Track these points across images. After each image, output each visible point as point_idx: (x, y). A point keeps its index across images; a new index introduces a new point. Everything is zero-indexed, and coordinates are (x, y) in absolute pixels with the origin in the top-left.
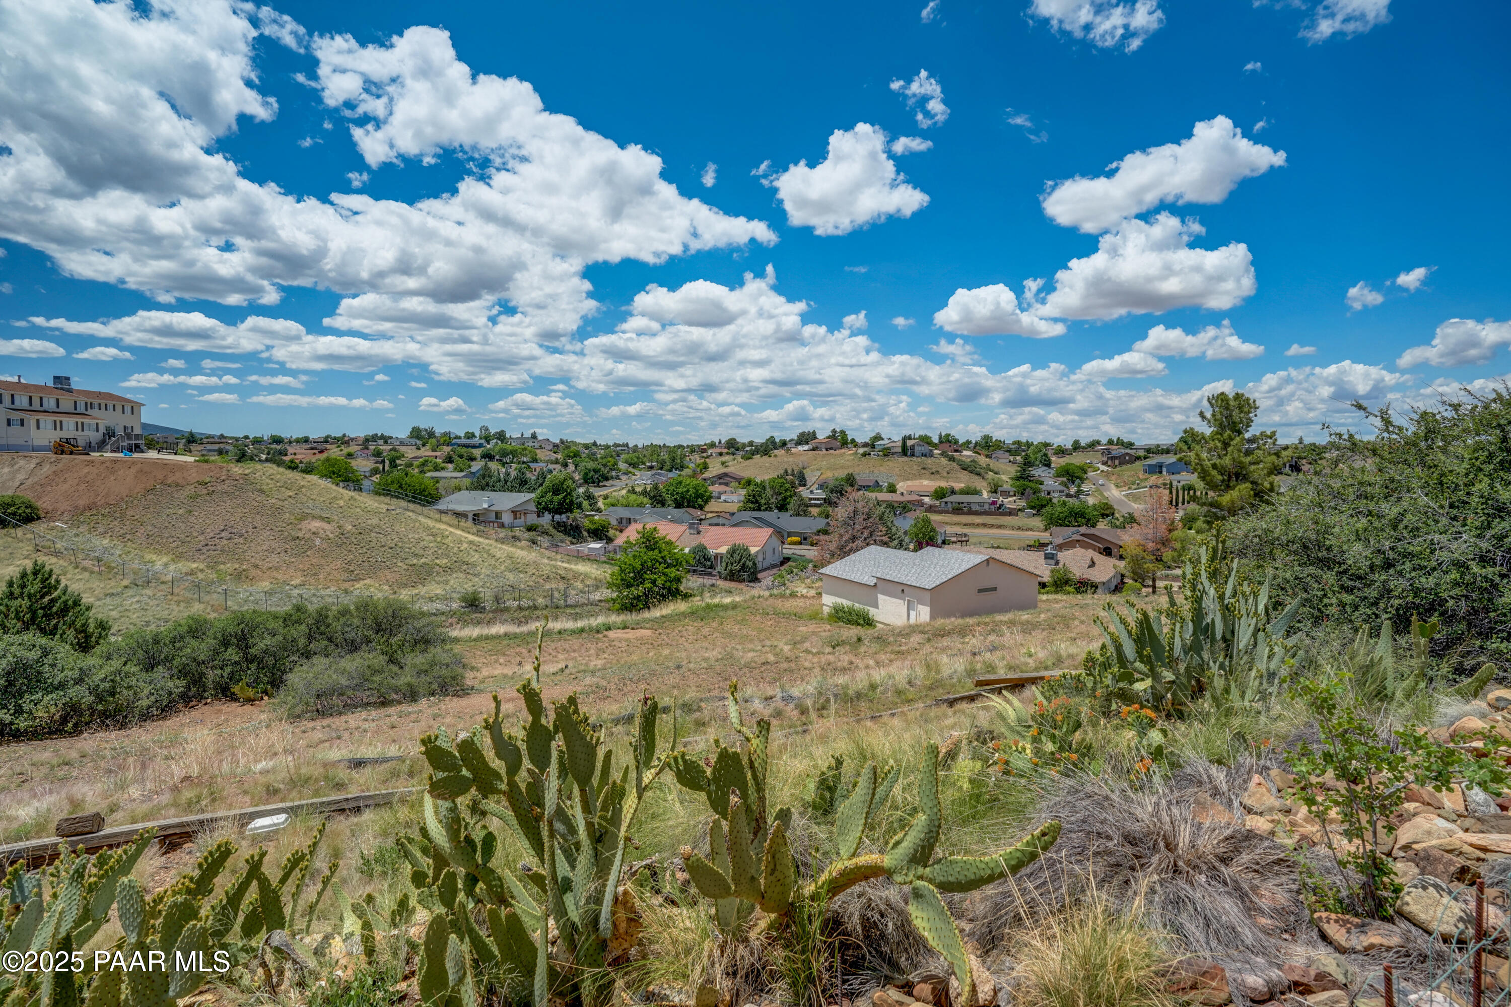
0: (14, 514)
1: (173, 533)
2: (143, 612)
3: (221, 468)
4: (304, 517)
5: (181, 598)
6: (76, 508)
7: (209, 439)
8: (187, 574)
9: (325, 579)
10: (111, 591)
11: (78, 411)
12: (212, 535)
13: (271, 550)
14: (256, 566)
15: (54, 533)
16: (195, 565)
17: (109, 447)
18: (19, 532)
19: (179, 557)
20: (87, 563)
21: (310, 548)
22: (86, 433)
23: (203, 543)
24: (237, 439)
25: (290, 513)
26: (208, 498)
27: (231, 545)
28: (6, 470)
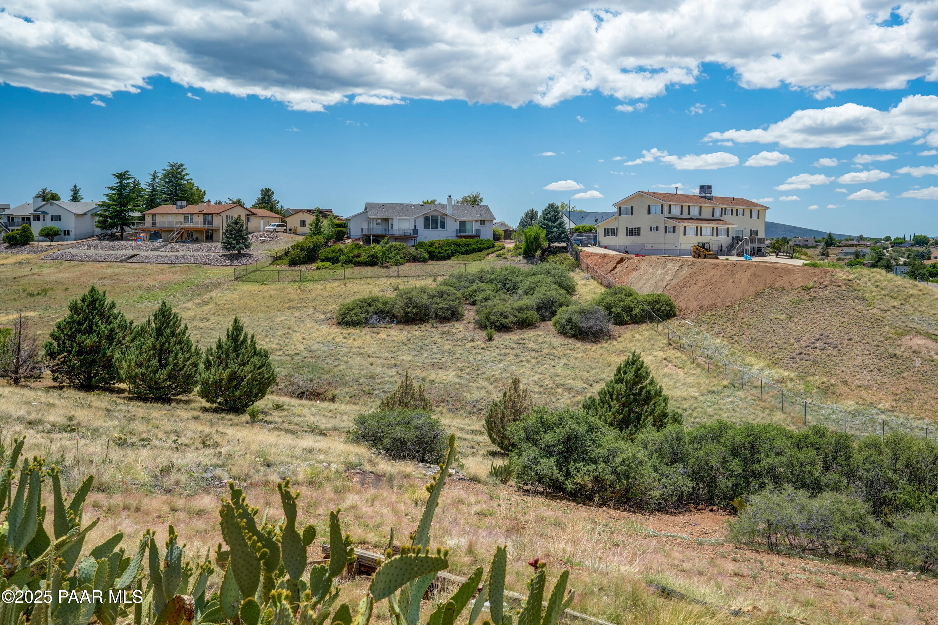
0: (659, 310)
1: (773, 339)
2: (733, 413)
3: (826, 272)
4: (906, 332)
5: (767, 405)
6: (701, 308)
7: (849, 241)
8: (778, 381)
9: (920, 407)
10: (713, 388)
11: (715, 217)
12: (807, 343)
13: (863, 367)
14: (845, 382)
15: (683, 329)
16: (786, 374)
17: (735, 252)
18: (660, 327)
19: (775, 363)
20: (701, 360)
21: (908, 368)
22: (719, 237)
23: (798, 351)
24: (876, 241)
25: (891, 326)
26: (809, 304)
27: (824, 356)
28: (659, 272)
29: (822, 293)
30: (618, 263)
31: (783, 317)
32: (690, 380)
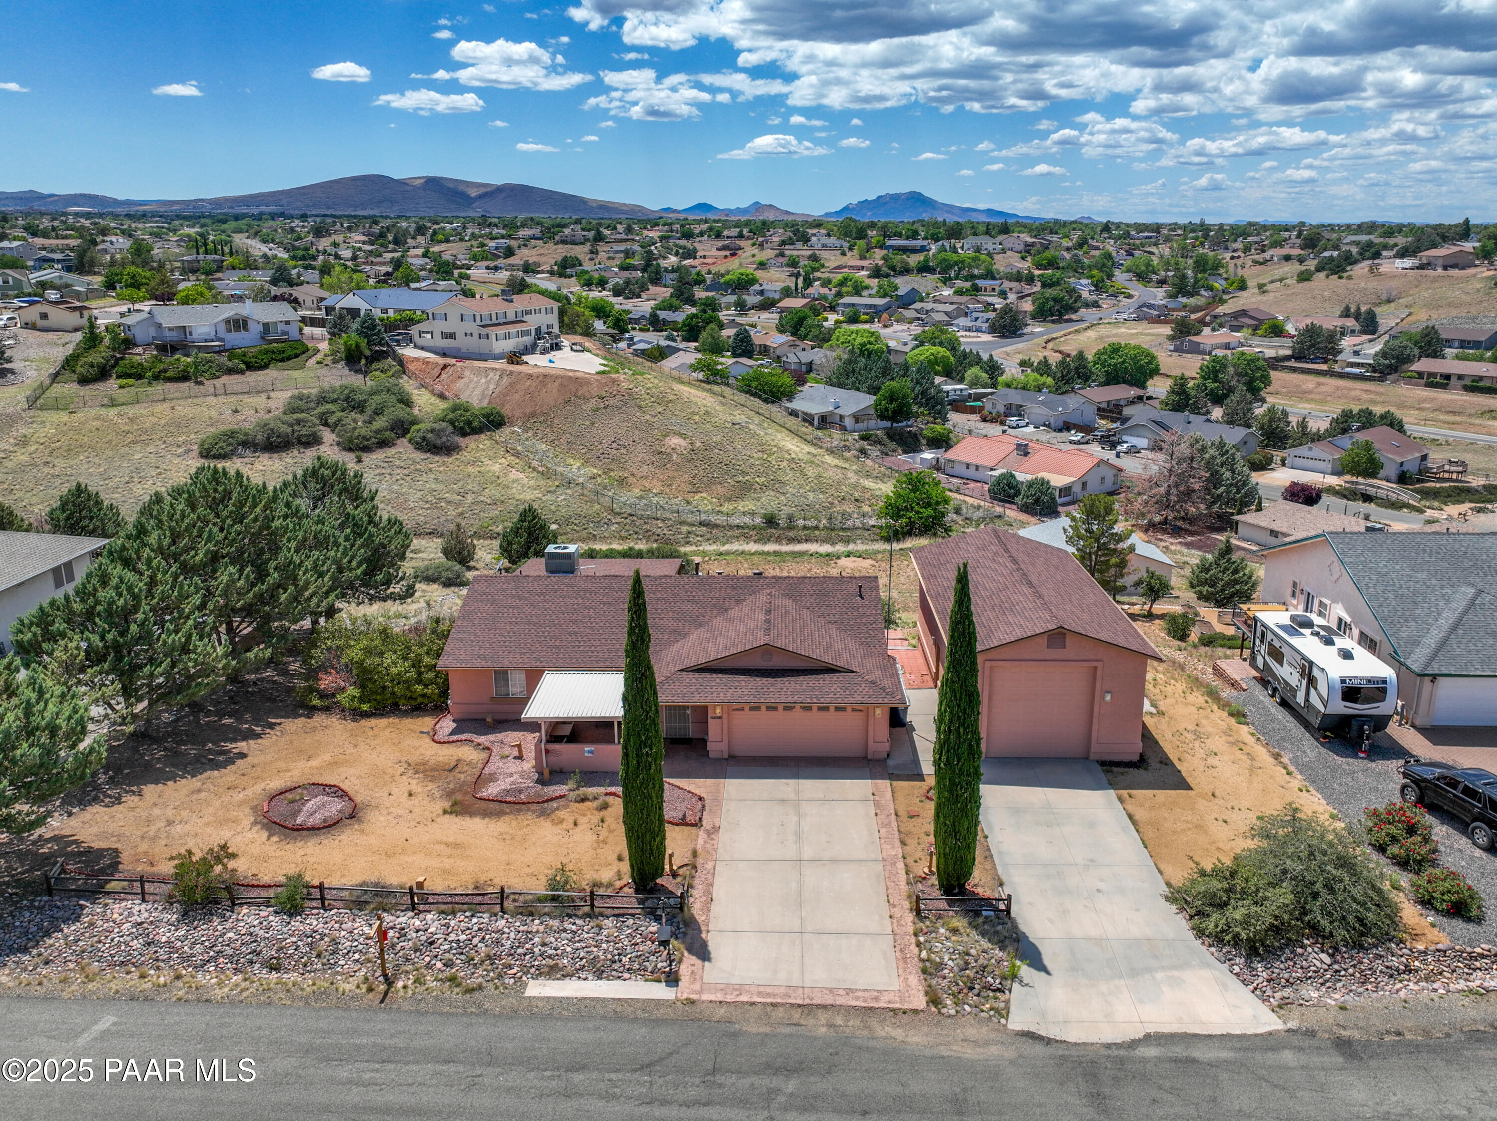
0: (491, 420)
1: (583, 442)
2: (567, 508)
3: (614, 382)
4: (667, 433)
5: (588, 499)
6: (525, 415)
8: (591, 478)
9: (676, 489)
10: (550, 489)
11: (518, 319)
12: (606, 445)
13: (643, 462)
14: (633, 475)
15: (515, 436)
16: (596, 471)
17: (538, 350)
18: (496, 435)
19: (587, 463)
20: (535, 464)
21: (669, 462)
22: (524, 338)
23: (601, 452)
25: (658, 429)
26: (604, 411)
27: (618, 455)
28: (483, 380)
29: (612, 401)
30: (442, 369)
31: (587, 423)
32: (532, 483)
